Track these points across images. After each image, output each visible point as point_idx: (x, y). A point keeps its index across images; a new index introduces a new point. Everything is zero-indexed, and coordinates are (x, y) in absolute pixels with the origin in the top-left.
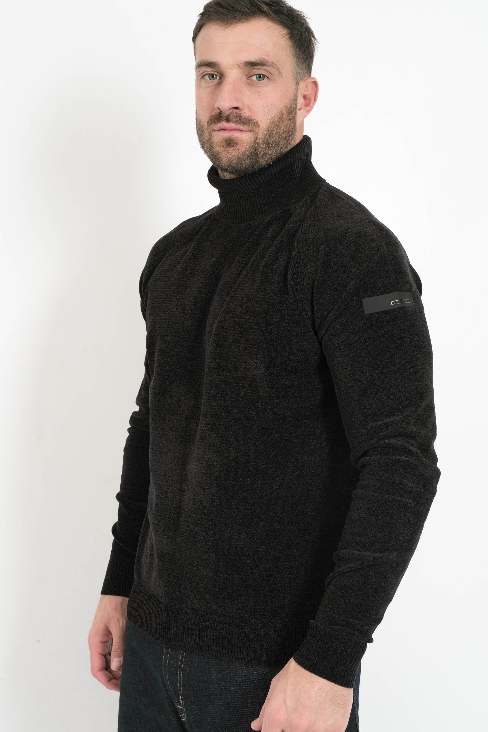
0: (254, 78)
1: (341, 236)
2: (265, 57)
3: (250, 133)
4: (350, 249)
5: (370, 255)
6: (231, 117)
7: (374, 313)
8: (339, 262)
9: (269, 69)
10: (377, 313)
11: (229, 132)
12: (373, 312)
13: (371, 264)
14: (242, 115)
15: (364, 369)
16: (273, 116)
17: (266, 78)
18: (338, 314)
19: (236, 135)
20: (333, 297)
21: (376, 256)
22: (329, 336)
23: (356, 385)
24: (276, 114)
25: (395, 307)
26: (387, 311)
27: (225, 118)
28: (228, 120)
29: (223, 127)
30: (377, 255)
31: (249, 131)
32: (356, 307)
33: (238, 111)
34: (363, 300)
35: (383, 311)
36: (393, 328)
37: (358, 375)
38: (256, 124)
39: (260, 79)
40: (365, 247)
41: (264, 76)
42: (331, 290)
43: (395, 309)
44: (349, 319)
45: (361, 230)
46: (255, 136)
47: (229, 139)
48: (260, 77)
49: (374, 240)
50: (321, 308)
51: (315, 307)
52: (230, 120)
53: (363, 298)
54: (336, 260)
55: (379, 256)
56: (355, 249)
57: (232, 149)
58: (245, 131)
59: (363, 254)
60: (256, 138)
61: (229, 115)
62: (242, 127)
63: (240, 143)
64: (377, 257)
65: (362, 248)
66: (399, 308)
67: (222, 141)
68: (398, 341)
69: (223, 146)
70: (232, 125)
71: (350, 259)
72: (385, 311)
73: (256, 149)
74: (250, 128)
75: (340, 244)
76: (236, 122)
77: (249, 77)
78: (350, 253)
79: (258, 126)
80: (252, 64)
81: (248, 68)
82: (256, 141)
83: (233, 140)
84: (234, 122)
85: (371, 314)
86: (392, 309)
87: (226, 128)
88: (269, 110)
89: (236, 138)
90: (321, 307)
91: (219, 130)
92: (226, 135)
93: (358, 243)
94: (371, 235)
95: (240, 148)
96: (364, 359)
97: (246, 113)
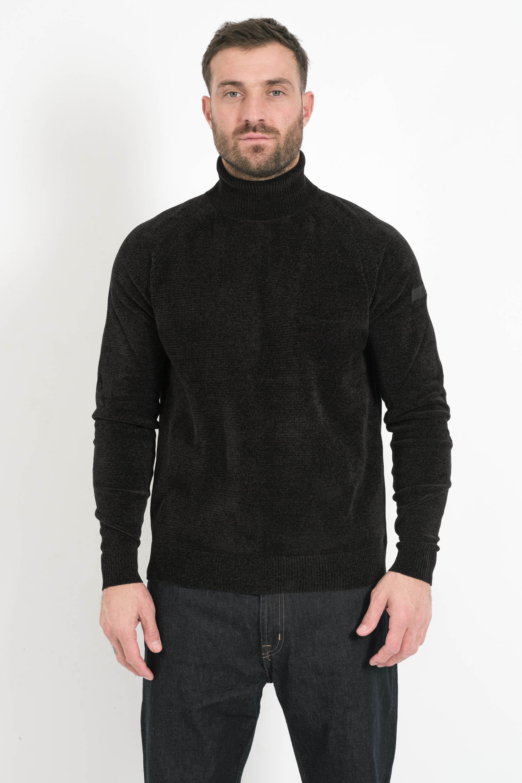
0: (272, 94)
2: (282, 77)
3: (272, 140)
6: (258, 127)
9: (284, 85)
11: (255, 140)
14: (266, 125)
16: (289, 125)
17: (281, 93)
19: (262, 142)
24: (292, 124)
27: (252, 129)
28: (255, 130)
29: (251, 137)
31: (272, 138)
33: (262, 122)
38: (278, 132)
39: (276, 94)
41: (279, 92)
46: (278, 142)
47: (257, 146)
48: (276, 93)
52: (257, 130)
57: (259, 154)
58: (268, 139)
60: (278, 144)
61: (256, 126)
62: (266, 136)
63: (266, 149)
67: (250, 148)
69: (250, 152)
70: (259, 134)
73: (279, 154)
74: (273, 136)
76: (262, 132)
77: (268, 93)
79: (279, 134)
80: (271, 83)
81: (268, 86)
82: (278, 147)
83: (260, 146)
84: (260, 132)
87: (253, 137)
88: (287, 121)
89: (262, 145)
91: (245, 140)
92: (254, 143)
95: (266, 153)
97: (268, 123)
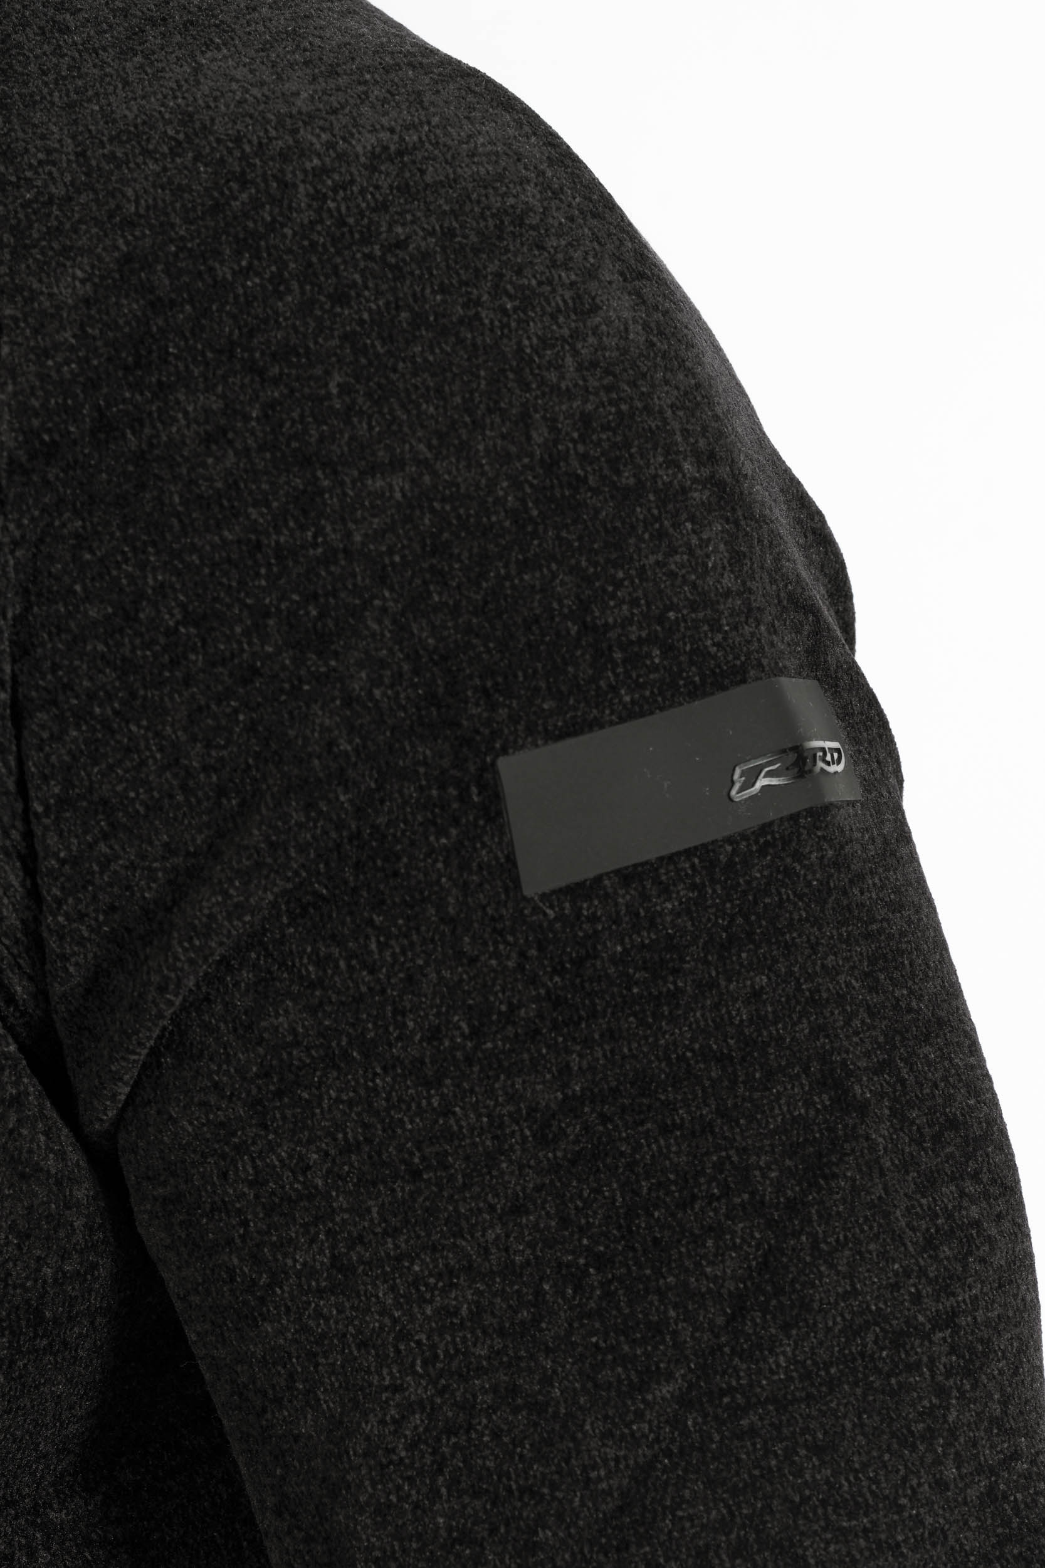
1: (244, 184)
4: (340, 298)
5: (520, 349)
7: (599, 879)
8: (247, 418)
10: (628, 876)
12: (591, 874)
13: (540, 435)
15: (547, 1380)
18: (274, 905)
20: (208, 746)
21: (569, 360)
22: (213, 1099)
23: (493, 1531)
25: (771, 816)
26: (705, 852)
30: (576, 353)
32: (442, 832)
34: (502, 763)
35: (671, 858)
36: (757, 994)
37: (496, 1435)
40: (463, 284)
42: (187, 682)
43: (765, 828)
44: (382, 947)
45: (412, 138)
49: (534, 220)
50: (103, 848)
51: (52, 840)
53: (504, 751)
54: (217, 405)
55: (594, 364)
56: (379, 293)
59: (461, 341)
64: (580, 368)
65: (443, 290)
66: (794, 818)
68: (809, 1104)
71: (344, 389)
72: (688, 853)
75: (239, 253)
78: (345, 337)
85: (576, 891)
86: (744, 836)
90: (105, 837)
93: (401, 244)
94: (500, 177)
96: (539, 1293)
